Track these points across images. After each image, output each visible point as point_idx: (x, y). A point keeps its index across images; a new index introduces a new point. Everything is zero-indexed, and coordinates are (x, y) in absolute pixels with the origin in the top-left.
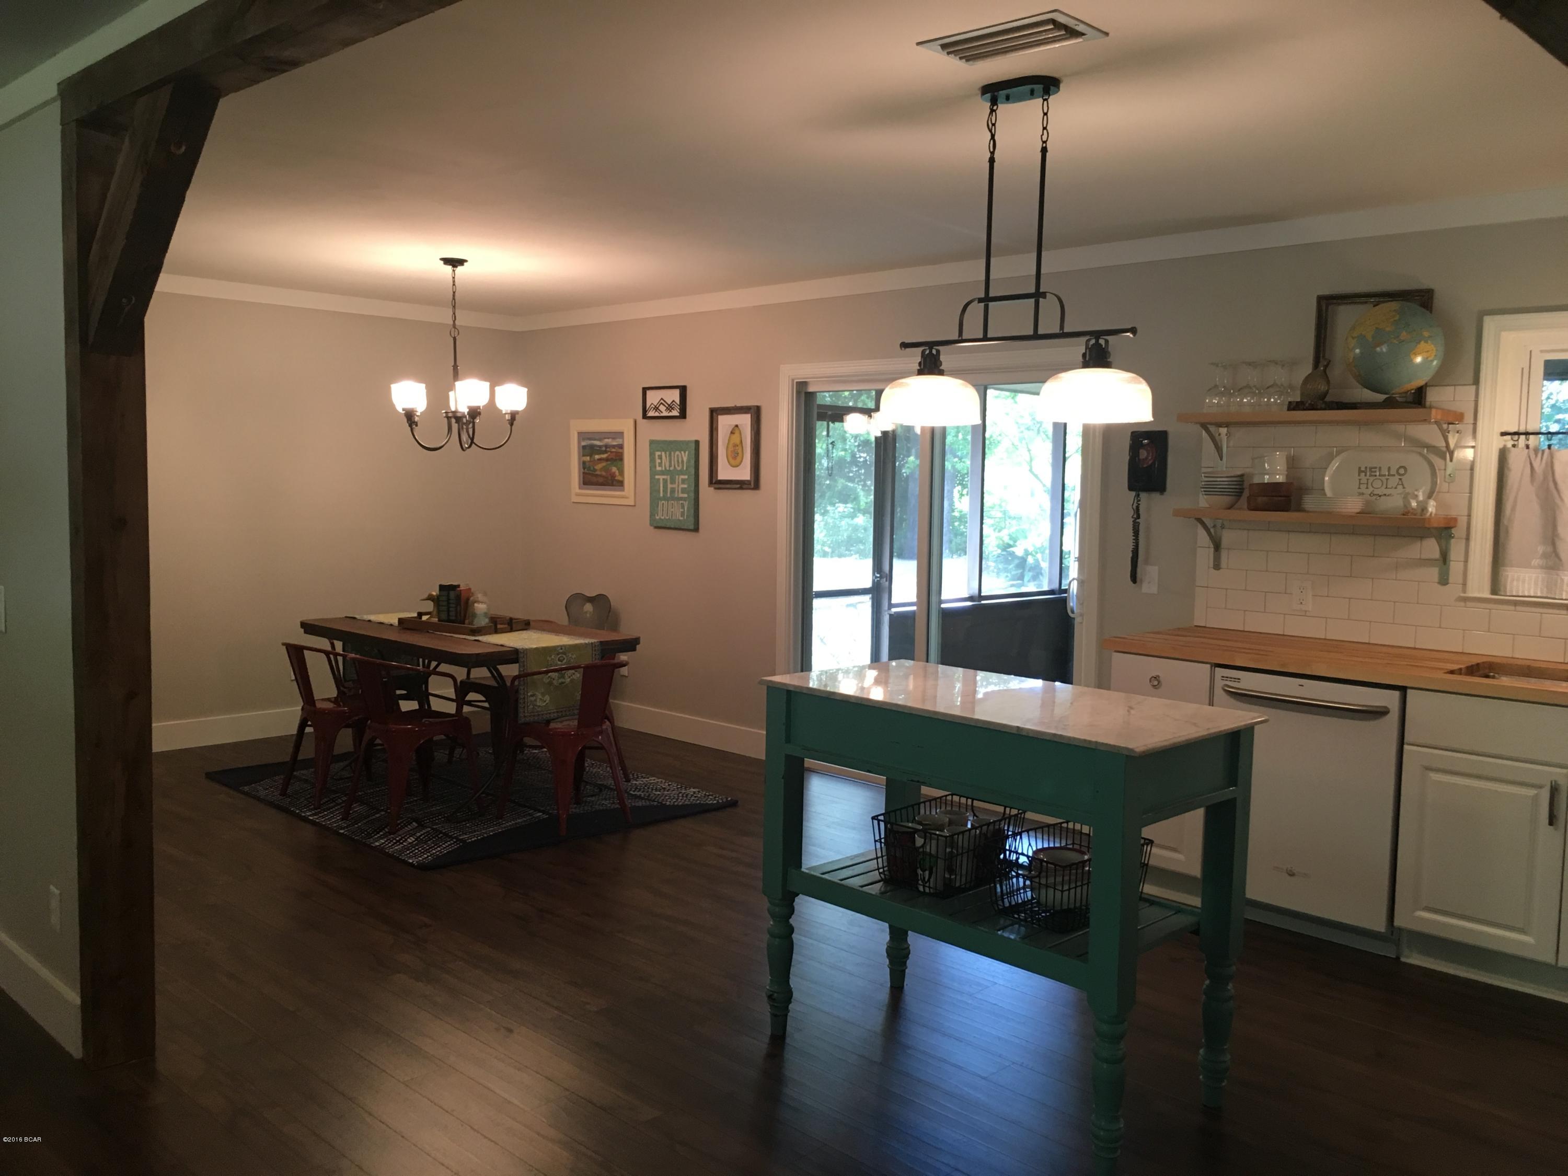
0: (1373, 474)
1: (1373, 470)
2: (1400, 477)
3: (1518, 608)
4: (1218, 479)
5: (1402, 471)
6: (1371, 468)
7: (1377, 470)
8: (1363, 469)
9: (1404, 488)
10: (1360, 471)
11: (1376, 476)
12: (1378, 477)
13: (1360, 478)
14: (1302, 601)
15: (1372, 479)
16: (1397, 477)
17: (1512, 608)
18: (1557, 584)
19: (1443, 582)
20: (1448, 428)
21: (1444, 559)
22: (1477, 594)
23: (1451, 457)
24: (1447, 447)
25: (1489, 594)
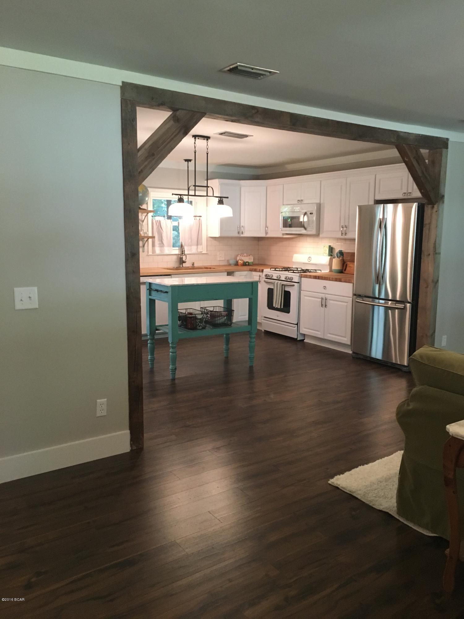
17: (157, 256)
18: (163, 250)
19: (143, 251)
20: (142, 214)
21: (144, 246)
22: (150, 254)
23: (143, 221)
24: (142, 219)
25: (152, 253)
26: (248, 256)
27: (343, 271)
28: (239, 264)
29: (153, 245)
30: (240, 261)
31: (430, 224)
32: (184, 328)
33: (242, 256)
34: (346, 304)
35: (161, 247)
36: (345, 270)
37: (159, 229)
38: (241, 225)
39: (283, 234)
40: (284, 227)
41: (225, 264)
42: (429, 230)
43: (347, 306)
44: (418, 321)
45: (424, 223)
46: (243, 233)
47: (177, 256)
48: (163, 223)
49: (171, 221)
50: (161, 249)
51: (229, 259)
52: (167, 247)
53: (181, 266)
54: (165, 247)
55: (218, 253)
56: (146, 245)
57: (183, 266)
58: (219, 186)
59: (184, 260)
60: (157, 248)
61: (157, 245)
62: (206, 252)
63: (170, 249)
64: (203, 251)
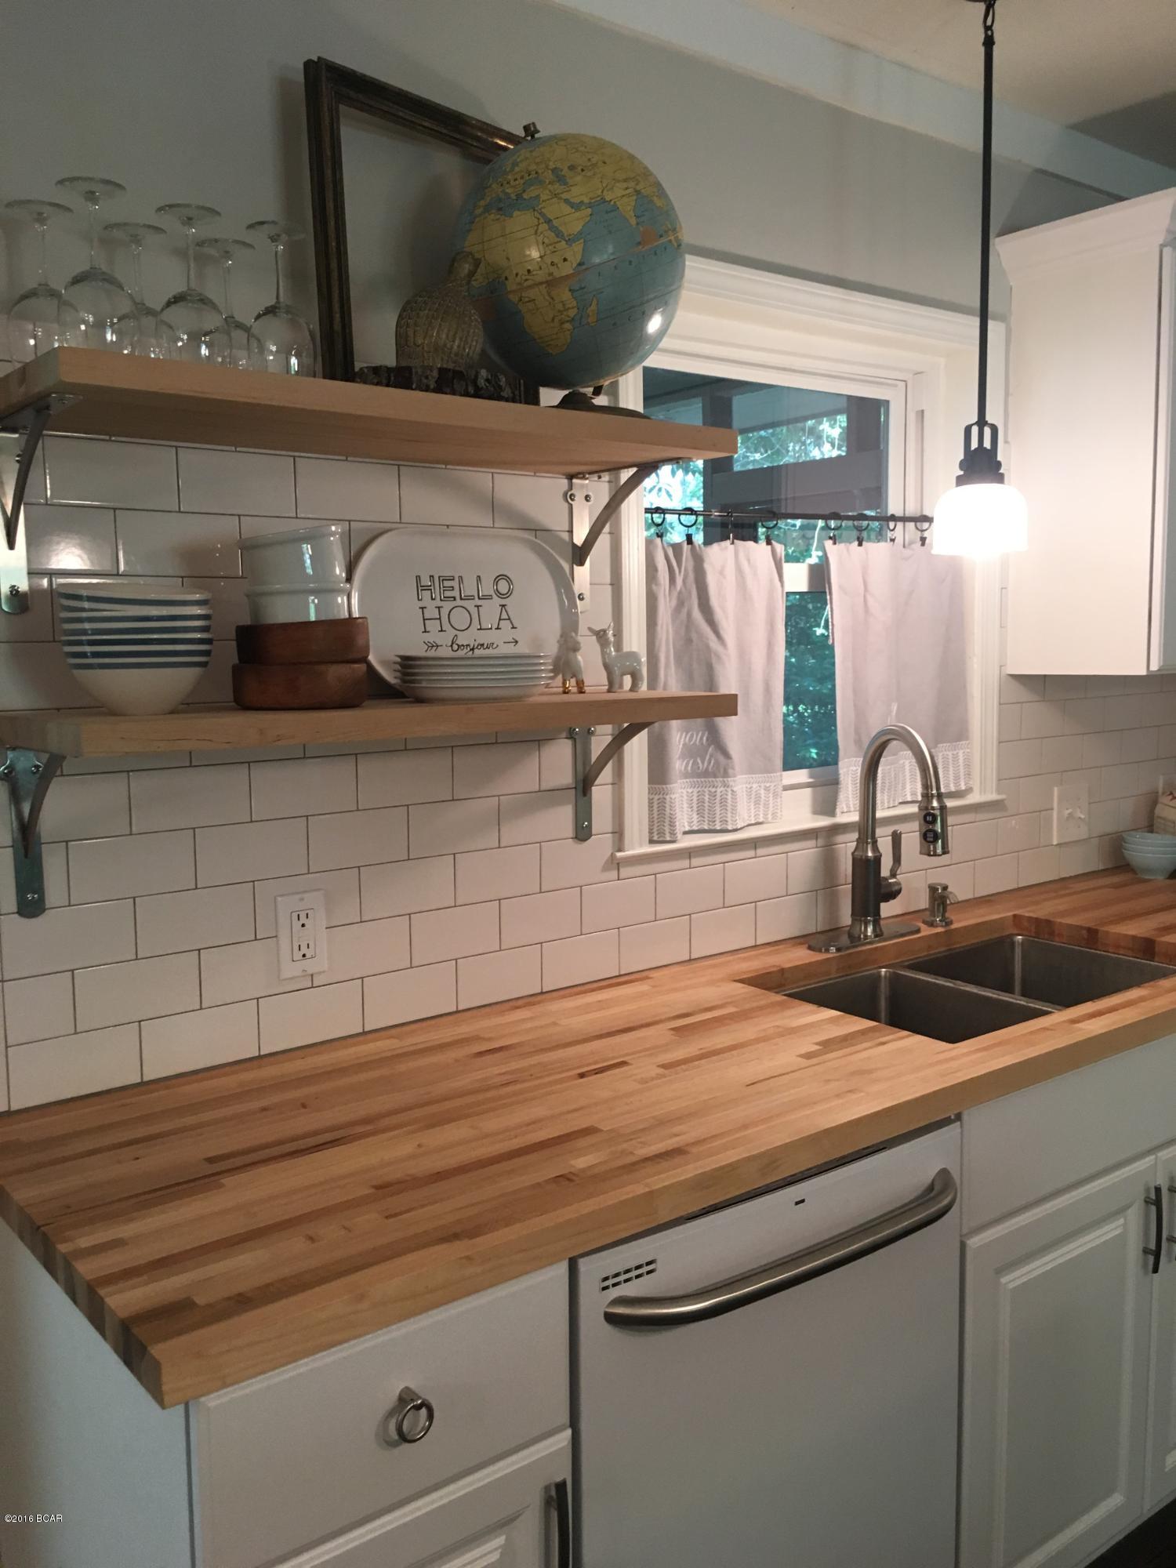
0: (448, 594)
1: (447, 583)
2: (503, 602)
3: (695, 861)
4: (87, 626)
5: (503, 587)
6: (442, 579)
7: (455, 584)
8: (426, 582)
9: (513, 628)
10: (421, 588)
11: (455, 599)
12: (458, 602)
13: (421, 604)
14: (304, 950)
15: (447, 606)
16: (497, 601)
17: (685, 863)
18: (723, 802)
19: (582, 833)
20: (571, 487)
21: (584, 785)
22: (637, 846)
23: (580, 555)
24: (571, 532)
25: (652, 842)
29: (658, 774)
35: (706, 774)
37: (689, 615)
47: (821, 842)
48: (722, 573)
49: (774, 552)
50: (707, 798)
51: (1110, 829)
52: (751, 770)
53: (870, 930)
54: (730, 771)
55: (1056, 789)
56: (608, 771)
57: (878, 934)
58: (1167, 251)
59: (885, 872)
60: (681, 794)
61: (678, 764)
62: (992, 796)
63: (762, 792)
64: (976, 789)
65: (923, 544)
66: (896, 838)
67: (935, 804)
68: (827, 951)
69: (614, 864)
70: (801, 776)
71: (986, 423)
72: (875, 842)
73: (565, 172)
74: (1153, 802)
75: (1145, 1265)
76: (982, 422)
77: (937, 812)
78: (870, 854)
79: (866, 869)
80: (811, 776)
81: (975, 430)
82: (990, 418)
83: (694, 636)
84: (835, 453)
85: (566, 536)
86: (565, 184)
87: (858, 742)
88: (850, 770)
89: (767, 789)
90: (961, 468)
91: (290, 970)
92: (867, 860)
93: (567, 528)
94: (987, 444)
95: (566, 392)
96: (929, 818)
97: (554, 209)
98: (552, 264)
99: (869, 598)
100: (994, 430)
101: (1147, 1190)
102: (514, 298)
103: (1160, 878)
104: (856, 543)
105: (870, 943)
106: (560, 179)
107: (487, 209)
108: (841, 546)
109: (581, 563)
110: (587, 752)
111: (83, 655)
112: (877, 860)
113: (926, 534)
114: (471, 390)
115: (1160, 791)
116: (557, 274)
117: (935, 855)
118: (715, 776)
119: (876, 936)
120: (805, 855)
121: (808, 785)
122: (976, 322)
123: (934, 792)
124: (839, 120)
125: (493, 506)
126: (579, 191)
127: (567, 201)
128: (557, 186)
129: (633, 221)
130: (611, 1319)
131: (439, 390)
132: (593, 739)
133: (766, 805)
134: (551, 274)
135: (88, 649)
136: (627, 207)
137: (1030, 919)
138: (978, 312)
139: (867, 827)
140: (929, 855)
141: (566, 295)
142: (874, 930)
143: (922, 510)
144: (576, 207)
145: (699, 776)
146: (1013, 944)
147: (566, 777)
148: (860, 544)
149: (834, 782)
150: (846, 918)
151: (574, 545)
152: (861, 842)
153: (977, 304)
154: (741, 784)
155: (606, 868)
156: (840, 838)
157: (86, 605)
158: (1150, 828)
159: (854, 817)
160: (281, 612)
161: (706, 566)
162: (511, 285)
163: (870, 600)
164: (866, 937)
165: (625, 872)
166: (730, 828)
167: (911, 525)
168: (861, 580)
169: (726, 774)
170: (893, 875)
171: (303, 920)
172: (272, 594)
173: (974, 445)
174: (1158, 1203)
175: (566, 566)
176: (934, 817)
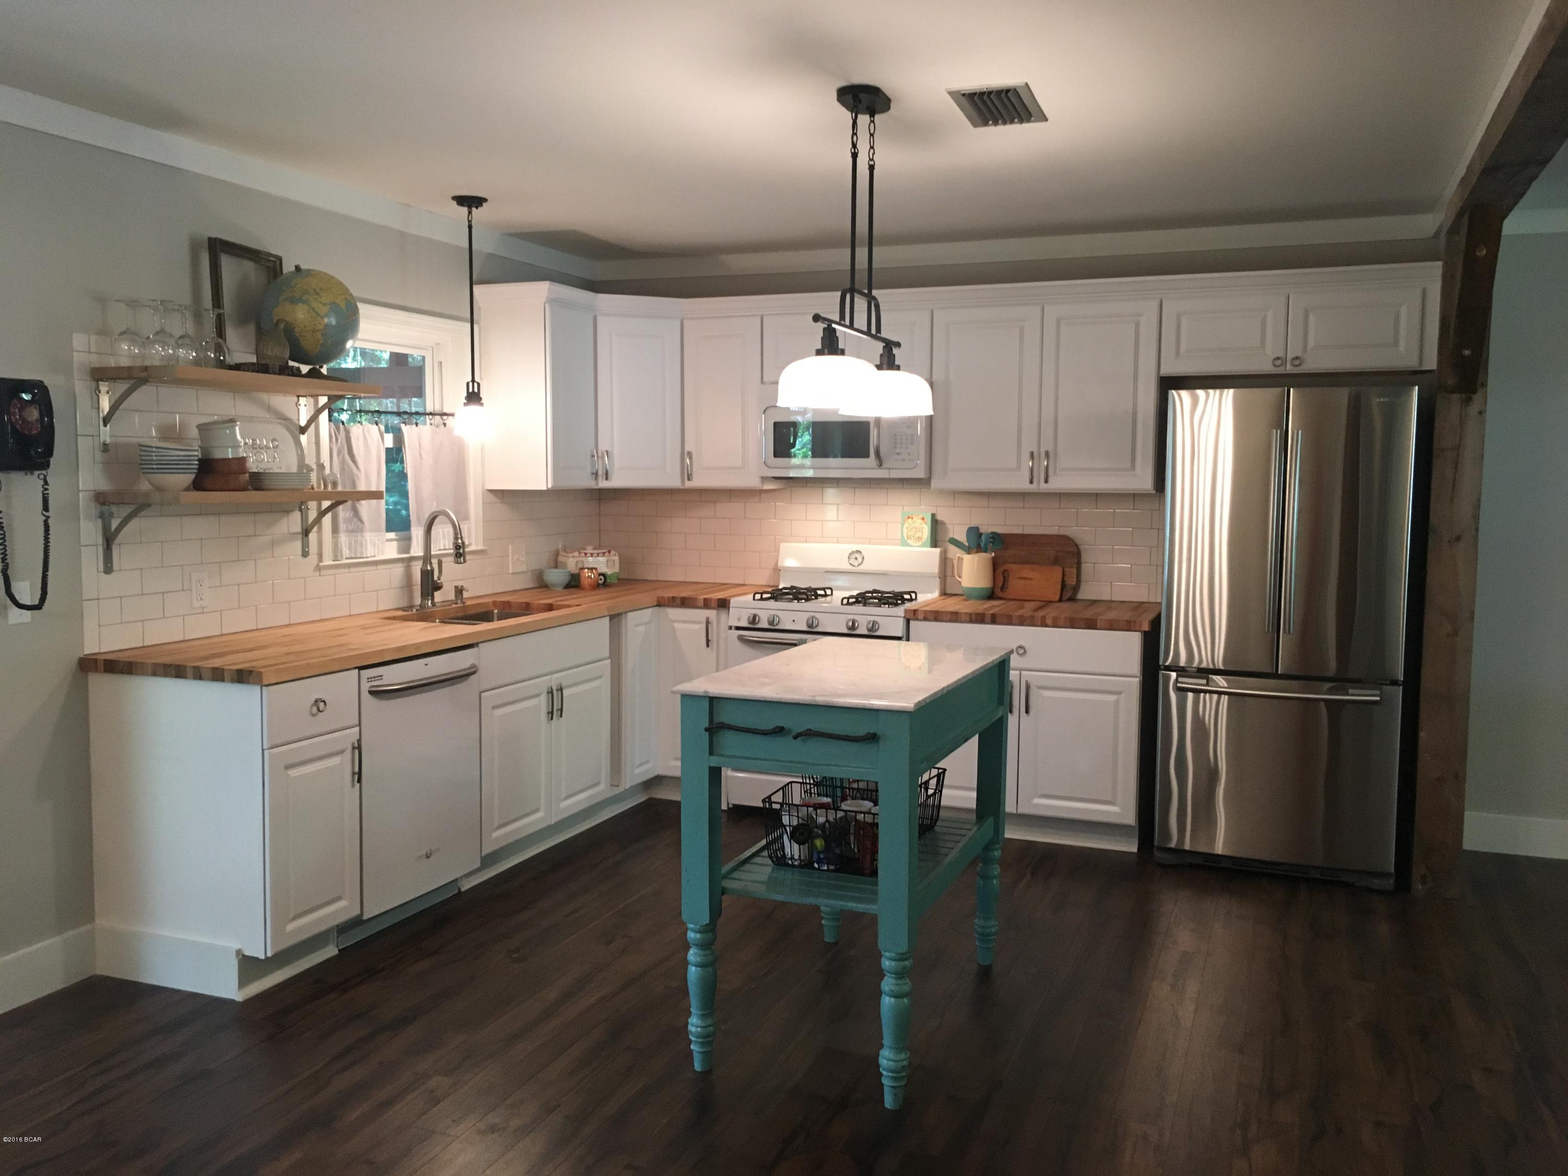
0: (254, 446)
2: (275, 450)
3: (352, 569)
5: (275, 443)
9: (280, 461)
11: (257, 448)
12: (258, 450)
14: (201, 596)
15: (254, 451)
16: (272, 450)
17: (347, 569)
18: (361, 545)
19: (305, 554)
20: (298, 400)
21: (306, 532)
22: (328, 561)
23: (303, 430)
24: (299, 420)
25: (333, 561)
26: (604, 553)
27: (998, 593)
28: (585, 582)
29: (335, 530)
30: (586, 573)
31: (1458, 447)
32: (832, 871)
33: (586, 554)
34: (1113, 698)
35: (353, 531)
36: (1003, 588)
37: (343, 458)
38: (603, 447)
39: (764, 479)
40: (775, 456)
41: (526, 587)
42: (1456, 468)
43: (1117, 703)
44: (1422, 734)
45: (1436, 445)
46: (609, 478)
47: (405, 564)
48: (358, 439)
49: (379, 430)
50: (353, 542)
51: (538, 568)
52: (372, 531)
53: (430, 602)
54: (364, 530)
55: (510, 546)
56: (315, 529)
57: (433, 604)
58: (547, 306)
59: (436, 578)
60: (343, 538)
61: (342, 526)
62: (480, 547)
63: (377, 541)
64: (473, 543)
65: (445, 426)
66: (440, 564)
67: (460, 541)
68: (412, 611)
69: (318, 568)
70: (392, 535)
71: (475, 381)
72: (431, 563)
73: (318, 291)
74: (557, 554)
75: (548, 718)
76: (473, 381)
77: (461, 545)
78: (429, 568)
79: (427, 575)
80: (396, 535)
81: (471, 384)
82: (477, 379)
83: (346, 467)
84: (385, 366)
85: (297, 422)
86: (319, 295)
87: (419, 520)
88: (417, 533)
89: (379, 540)
90: (466, 399)
91: (196, 604)
92: (428, 570)
93: (297, 418)
94: (476, 390)
95: (311, 367)
96: (458, 547)
97: (315, 305)
98: (315, 325)
99: (421, 451)
100: (479, 385)
101: (548, 688)
102: (297, 335)
103: (560, 589)
104: (415, 425)
105: (431, 608)
106: (317, 294)
107: (285, 300)
108: (408, 426)
109: (303, 433)
110: (307, 519)
111: (153, 469)
112: (432, 571)
113: (446, 422)
114: (290, 373)
115: (560, 550)
116: (316, 328)
117: (461, 563)
118: (357, 532)
119: (433, 606)
120: (399, 569)
121: (396, 540)
122: (469, 325)
123: (459, 536)
124: (403, 235)
125: (269, 409)
126: (324, 299)
127: (321, 303)
128: (316, 296)
129: (345, 310)
130: (371, 692)
131: (280, 374)
132: (309, 512)
133: (379, 548)
134: (314, 328)
135: (155, 467)
136: (343, 305)
137: (501, 602)
138: (470, 320)
139: (427, 558)
140: (458, 563)
141: (320, 336)
142: (432, 603)
143: (442, 409)
144: (325, 305)
145: (349, 532)
146: (493, 613)
147: (298, 529)
148: (417, 426)
149: (409, 539)
150: (418, 600)
151: (300, 426)
152: (425, 563)
153: (469, 316)
154: (368, 536)
155: (315, 571)
156: (413, 563)
157: (154, 450)
158: (556, 567)
159: (421, 554)
160: (218, 454)
161: (352, 435)
162: (297, 330)
163: (423, 453)
164: (428, 606)
165: (323, 572)
166: (365, 556)
167: (438, 417)
168: (417, 443)
169: (362, 531)
170: (439, 579)
171: (201, 583)
172: (216, 447)
173: (471, 390)
174: (552, 693)
175: (298, 434)
176: (460, 547)
